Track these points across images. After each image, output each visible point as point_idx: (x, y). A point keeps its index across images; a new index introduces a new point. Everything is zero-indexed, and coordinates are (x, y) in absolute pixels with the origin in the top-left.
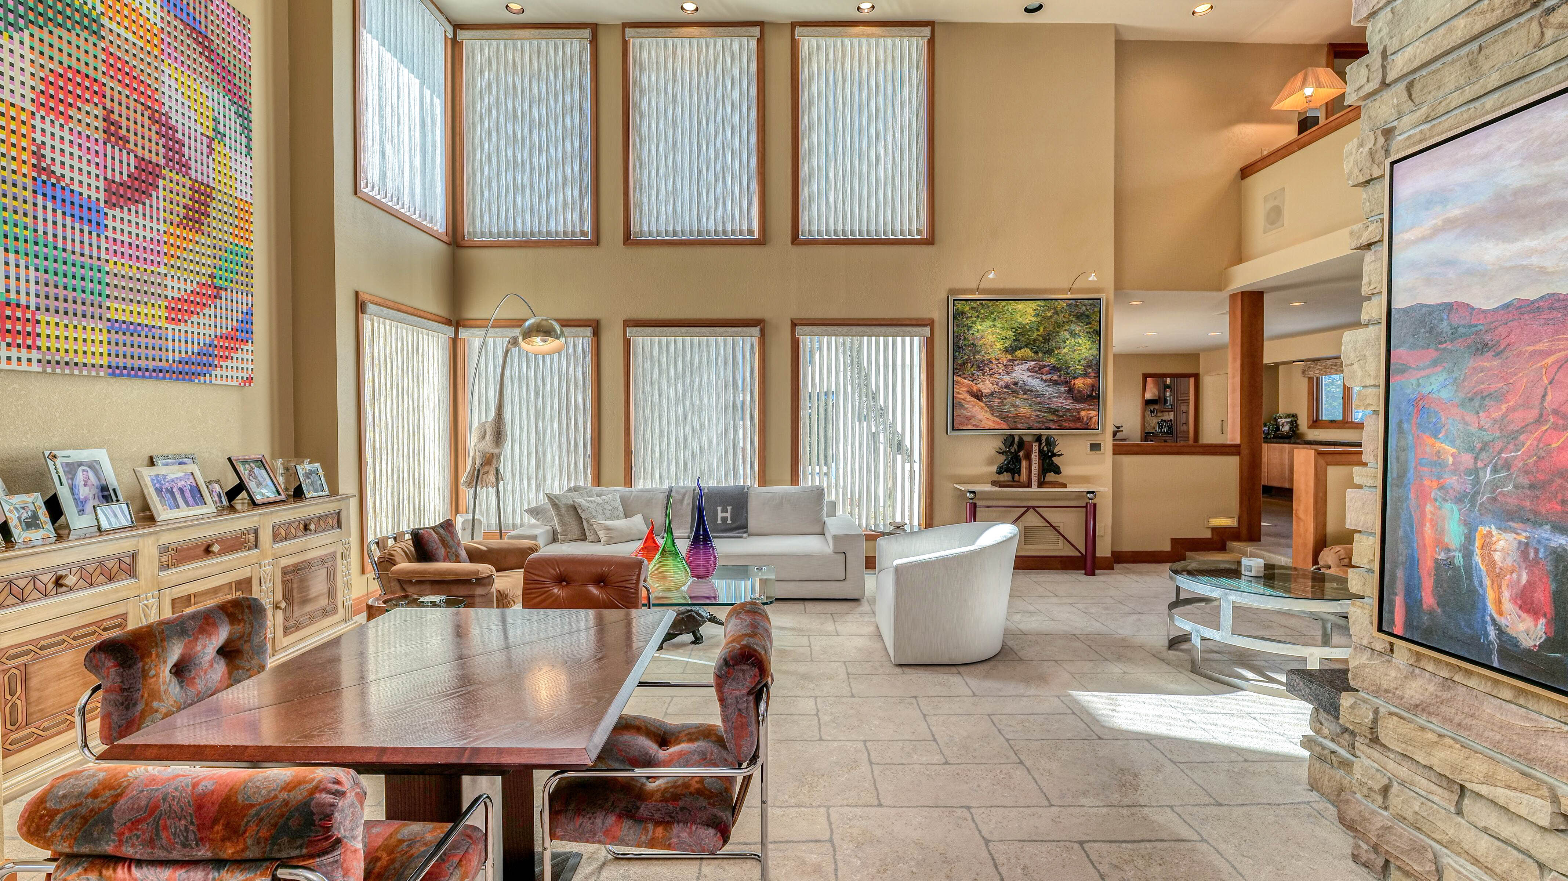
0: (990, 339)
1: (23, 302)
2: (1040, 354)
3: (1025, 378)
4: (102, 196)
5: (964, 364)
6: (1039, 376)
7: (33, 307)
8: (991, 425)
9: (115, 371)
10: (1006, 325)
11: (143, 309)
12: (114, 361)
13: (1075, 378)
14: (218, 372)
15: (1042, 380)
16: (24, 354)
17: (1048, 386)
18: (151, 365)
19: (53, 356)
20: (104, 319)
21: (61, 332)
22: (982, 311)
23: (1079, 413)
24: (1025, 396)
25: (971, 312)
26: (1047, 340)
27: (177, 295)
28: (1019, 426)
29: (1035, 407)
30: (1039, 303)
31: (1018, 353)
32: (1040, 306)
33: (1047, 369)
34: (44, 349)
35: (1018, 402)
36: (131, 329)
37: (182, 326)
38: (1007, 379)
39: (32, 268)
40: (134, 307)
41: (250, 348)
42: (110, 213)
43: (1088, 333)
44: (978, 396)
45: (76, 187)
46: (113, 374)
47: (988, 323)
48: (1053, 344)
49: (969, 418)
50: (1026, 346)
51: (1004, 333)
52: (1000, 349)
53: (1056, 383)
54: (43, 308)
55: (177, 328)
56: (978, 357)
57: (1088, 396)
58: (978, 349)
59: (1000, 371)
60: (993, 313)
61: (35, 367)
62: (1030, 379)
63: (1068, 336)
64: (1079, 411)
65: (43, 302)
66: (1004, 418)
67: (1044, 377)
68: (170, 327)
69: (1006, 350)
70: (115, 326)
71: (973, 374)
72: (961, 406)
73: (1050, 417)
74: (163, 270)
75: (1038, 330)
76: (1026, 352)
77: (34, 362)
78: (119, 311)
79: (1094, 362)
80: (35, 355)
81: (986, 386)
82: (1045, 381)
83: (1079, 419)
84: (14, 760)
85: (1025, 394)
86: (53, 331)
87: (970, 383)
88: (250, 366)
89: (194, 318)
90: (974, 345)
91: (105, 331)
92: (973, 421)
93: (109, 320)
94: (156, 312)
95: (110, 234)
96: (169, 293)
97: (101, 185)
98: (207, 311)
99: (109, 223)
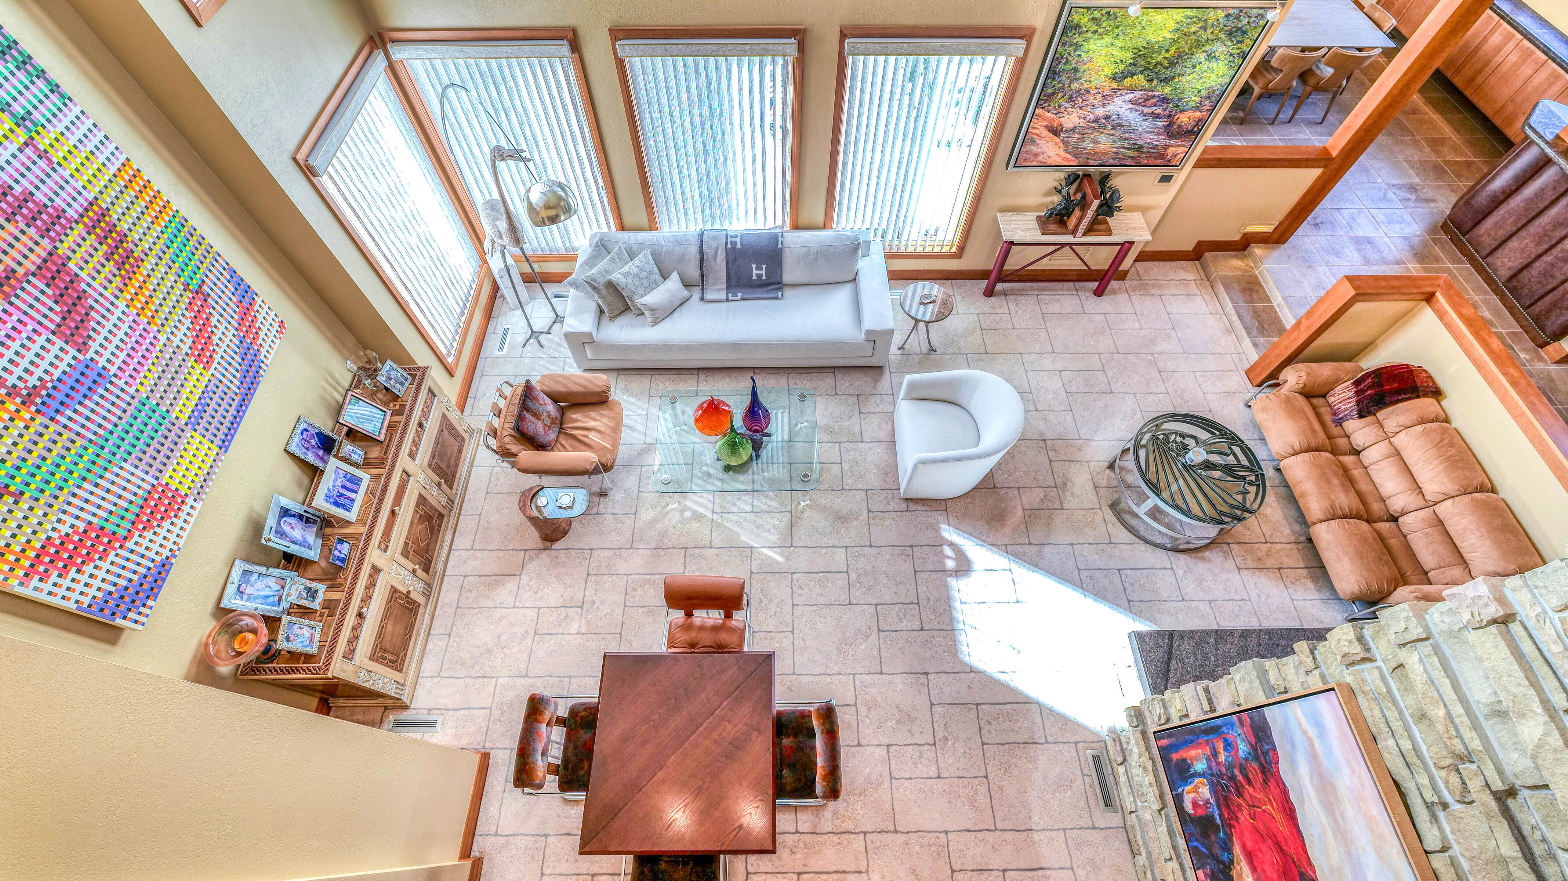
0: (1100, 61)
1: (148, 487)
2: (1155, 83)
3: (1122, 111)
4: (72, 352)
5: (1054, 94)
6: (1140, 108)
7: (155, 482)
8: (1059, 161)
9: (224, 446)
10: (1129, 44)
11: (189, 386)
12: (218, 441)
13: (1182, 111)
14: (263, 351)
15: (1142, 113)
16: (186, 508)
17: (1145, 120)
18: (233, 411)
19: (195, 487)
20: (184, 428)
21: (182, 470)
22: (1104, 24)
23: (1166, 149)
24: (1113, 132)
25: (1090, 24)
26: (1172, 64)
27: (189, 342)
28: (1091, 162)
29: (1119, 144)
30: (1189, 13)
31: (1128, 82)
32: (1188, 17)
33: (1155, 100)
34: (188, 492)
35: (1101, 138)
36: (200, 409)
37: (217, 357)
38: (1100, 112)
39: (123, 464)
40: (185, 392)
41: (259, 301)
42: (90, 354)
43: (1231, 55)
44: (1055, 131)
45: (57, 374)
46: (227, 448)
47: (1107, 40)
48: (1178, 69)
49: (1036, 155)
50: (1142, 72)
51: (1120, 55)
52: (1106, 76)
53: (1156, 116)
54: (158, 475)
55: (215, 365)
56: (1075, 85)
57: (1188, 132)
58: (1078, 75)
59: (1096, 102)
60: (1117, 27)
61: (198, 506)
62: (1128, 112)
63: (1203, 60)
64: (1166, 148)
65: (153, 471)
66: (1077, 156)
67: (1146, 110)
68: (212, 370)
69: (1114, 78)
70: (194, 421)
71: (1060, 106)
72: (1033, 142)
73: (1130, 153)
74: (162, 338)
75: (1167, 51)
76: (1140, 80)
77: (194, 504)
78: (183, 410)
79: (1217, 92)
80: (190, 501)
81: (1071, 119)
82: (1145, 115)
83: (1162, 156)
85: (1114, 129)
86: (178, 477)
87: (1053, 116)
88: (272, 314)
89: (215, 340)
90: (1076, 70)
91: (194, 433)
92: (1040, 158)
93: (186, 424)
94: (196, 374)
95: (113, 370)
96: (185, 349)
97: (60, 343)
98: (213, 321)
99: (102, 362)
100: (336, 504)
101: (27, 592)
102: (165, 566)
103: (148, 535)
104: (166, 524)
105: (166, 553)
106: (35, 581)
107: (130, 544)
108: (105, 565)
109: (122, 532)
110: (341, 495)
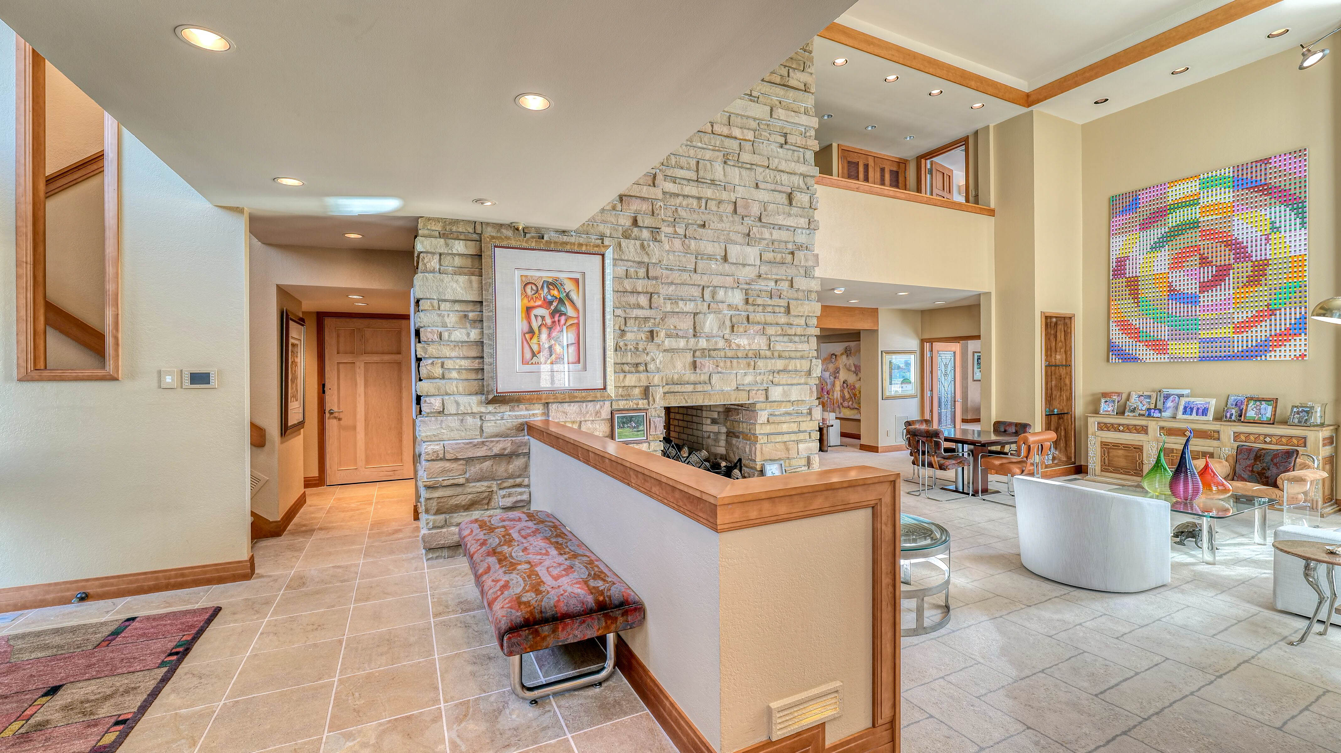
1: (1163, 339)
4: (1198, 291)
7: (1166, 340)
9: (1202, 359)
11: (1219, 331)
12: (1202, 355)
14: (1273, 354)
16: (1163, 356)
18: (1223, 354)
19: (1174, 355)
20: (1197, 338)
21: (1177, 347)
27: (1241, 320)
34: (1170, 354)
36: (1212, 340)
37: (1245, 335)
39: (1166, 326)
40: (1214, 331)
41: (1303, 338)
42: (1202, 295)
45: (1186, 291)
46: (1202, 360)
54: (1170, 339)
55: (1240, 336)
61: (1167, 360)
65: (1170, 337)
68: (1236, 336)
70: (1204, 341)
74: (1232, 311)
77: (1166, 358)
78: (1204, 334)
80: (1167, 356)
84: (1104, 473)
86: (1174, 347)
89: (1253, 329)
91: (1198, 343)
93: (1200, 339)
94: (1227, 330)
95: (1202, 304)
96: (1236, 321)
97: (1198, 286)
98: (1263, 324)
99: (1201, 300)
100: (1185, 408)
101: (1111, 324)
102: (1135, 359)
103: (1145, 348)
104: (1152, 352)
105: (1141, 357)
106: (1114, 324)
107: (1138, 344)
108: (1127, 340)
109: (1141, 339)
110: (1192, 409)
